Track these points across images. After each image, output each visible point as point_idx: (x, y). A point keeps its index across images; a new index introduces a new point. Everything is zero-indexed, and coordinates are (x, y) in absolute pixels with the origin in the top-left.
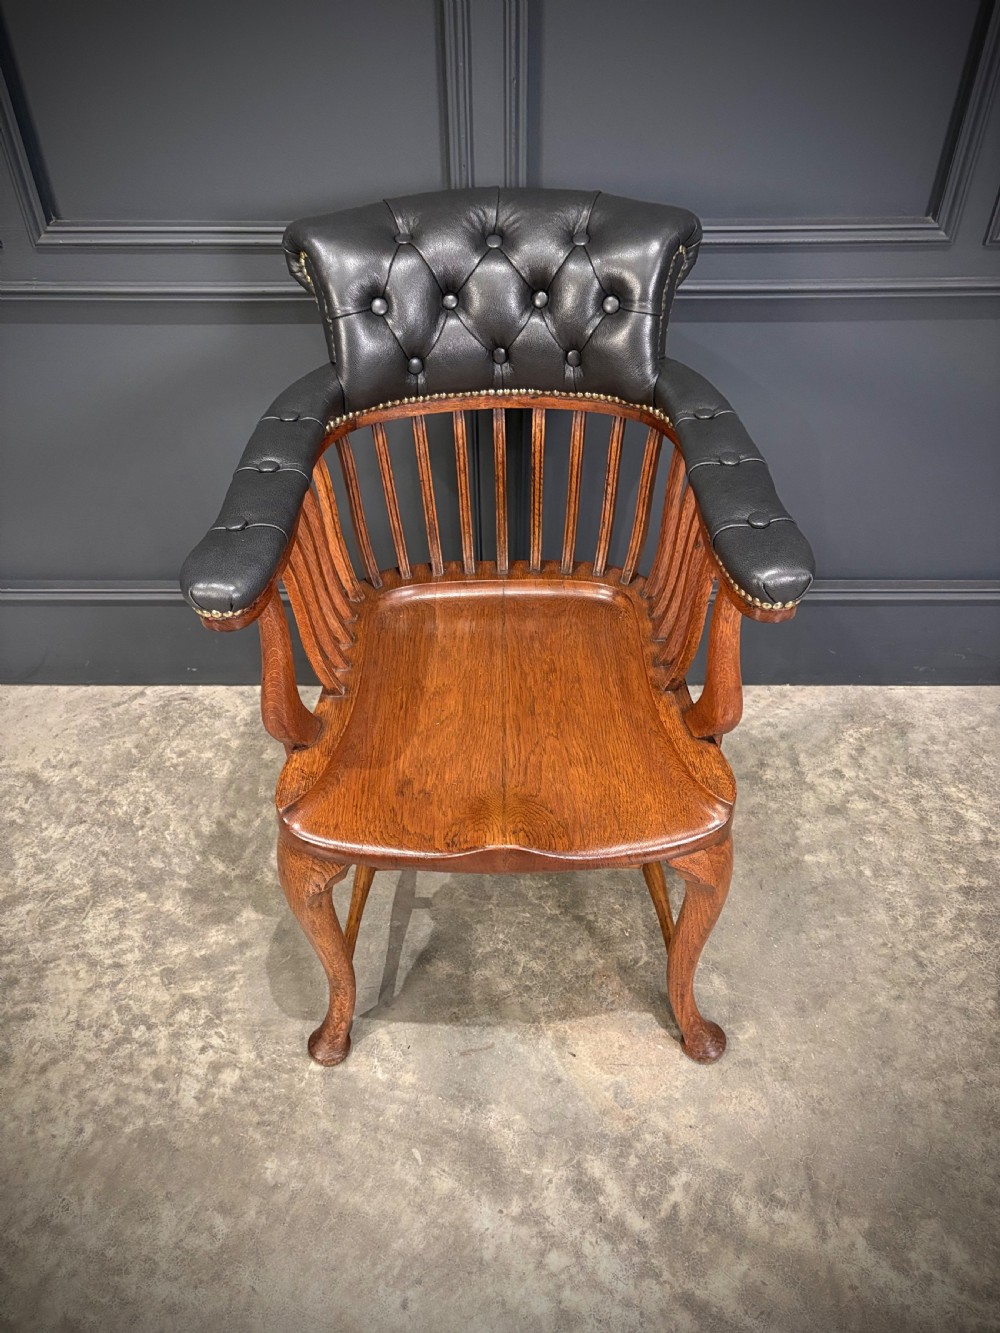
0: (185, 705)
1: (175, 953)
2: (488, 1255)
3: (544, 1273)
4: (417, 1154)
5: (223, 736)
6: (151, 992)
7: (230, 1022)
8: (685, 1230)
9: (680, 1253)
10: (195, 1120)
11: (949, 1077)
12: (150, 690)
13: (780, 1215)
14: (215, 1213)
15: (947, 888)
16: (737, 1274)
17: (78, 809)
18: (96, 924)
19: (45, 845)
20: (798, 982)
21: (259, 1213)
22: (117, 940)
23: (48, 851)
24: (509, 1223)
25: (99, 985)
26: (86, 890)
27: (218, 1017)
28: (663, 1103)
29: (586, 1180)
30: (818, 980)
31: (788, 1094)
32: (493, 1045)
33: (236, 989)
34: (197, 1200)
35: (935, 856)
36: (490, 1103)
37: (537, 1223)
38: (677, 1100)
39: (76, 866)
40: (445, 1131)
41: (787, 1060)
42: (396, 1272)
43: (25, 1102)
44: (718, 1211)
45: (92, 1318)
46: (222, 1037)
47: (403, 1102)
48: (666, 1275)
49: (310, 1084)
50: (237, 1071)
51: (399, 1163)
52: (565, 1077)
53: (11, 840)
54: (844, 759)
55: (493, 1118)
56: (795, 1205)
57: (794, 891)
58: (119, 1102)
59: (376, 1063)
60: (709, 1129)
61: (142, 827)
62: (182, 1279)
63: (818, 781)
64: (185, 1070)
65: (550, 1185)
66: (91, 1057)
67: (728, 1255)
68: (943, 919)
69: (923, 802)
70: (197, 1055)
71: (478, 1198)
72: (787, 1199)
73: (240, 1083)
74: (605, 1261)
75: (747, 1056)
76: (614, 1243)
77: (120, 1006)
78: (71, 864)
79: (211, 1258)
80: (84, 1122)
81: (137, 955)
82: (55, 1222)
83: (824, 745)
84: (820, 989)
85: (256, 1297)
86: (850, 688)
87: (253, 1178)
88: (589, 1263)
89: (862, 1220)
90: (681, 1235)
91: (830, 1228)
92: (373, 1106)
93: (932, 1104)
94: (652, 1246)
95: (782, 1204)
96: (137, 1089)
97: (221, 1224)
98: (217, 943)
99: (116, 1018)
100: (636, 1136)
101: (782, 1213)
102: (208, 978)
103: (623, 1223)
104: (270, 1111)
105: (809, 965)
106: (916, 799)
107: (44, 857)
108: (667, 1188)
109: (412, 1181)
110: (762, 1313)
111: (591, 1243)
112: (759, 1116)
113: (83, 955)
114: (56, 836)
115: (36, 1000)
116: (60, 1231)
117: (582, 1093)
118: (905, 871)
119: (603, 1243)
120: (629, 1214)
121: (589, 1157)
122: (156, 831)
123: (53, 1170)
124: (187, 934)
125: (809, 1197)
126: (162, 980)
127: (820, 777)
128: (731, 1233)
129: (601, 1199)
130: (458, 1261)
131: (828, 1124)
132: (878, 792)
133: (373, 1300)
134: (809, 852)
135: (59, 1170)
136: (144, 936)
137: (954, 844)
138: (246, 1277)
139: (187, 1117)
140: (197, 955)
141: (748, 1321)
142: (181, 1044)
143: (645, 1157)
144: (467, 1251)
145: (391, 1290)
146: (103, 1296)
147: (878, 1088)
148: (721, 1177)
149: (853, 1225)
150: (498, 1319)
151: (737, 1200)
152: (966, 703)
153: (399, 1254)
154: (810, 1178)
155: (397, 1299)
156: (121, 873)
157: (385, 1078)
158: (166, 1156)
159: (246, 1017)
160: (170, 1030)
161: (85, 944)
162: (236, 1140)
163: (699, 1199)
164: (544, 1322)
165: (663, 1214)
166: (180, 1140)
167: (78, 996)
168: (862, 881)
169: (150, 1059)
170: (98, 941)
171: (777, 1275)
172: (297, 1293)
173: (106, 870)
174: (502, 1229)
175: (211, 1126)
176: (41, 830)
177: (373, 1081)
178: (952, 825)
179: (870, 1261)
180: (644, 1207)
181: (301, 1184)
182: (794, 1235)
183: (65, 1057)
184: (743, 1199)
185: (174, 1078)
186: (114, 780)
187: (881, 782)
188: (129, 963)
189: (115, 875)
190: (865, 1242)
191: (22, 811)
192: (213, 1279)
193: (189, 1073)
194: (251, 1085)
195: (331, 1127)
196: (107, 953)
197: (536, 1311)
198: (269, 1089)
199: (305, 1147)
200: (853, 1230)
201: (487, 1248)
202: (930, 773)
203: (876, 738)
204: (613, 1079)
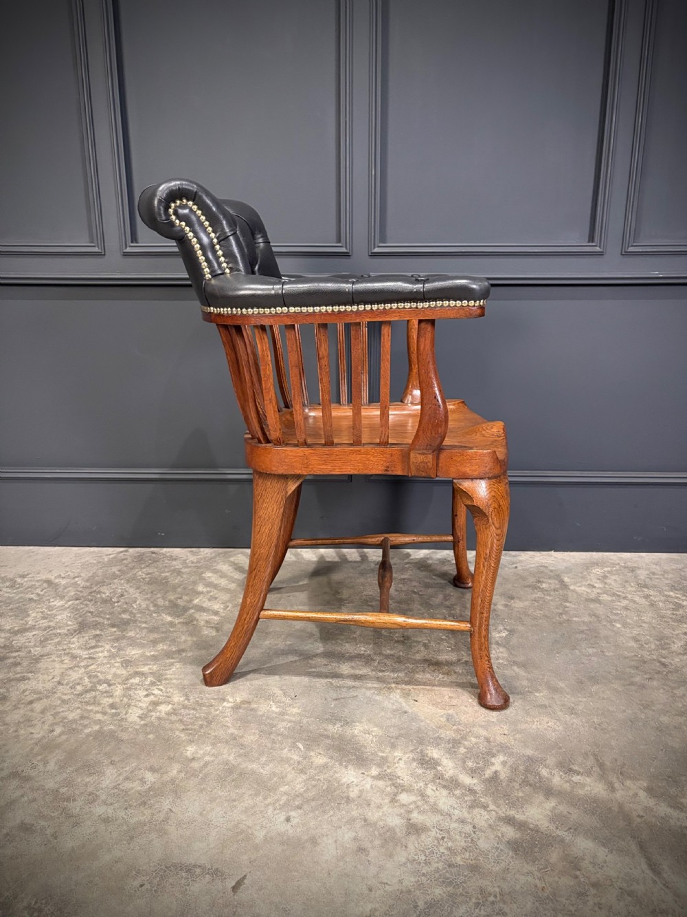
0: (154, 555)
1: (133, 652)
2: (352, 795)
3: (396, 804)
4: (300, 746)
5: (177, 567)
6: (113, 670)
7: (167, 684)
8: (504, 784)
9: (501, 795)
10: (137, 727)
12: (131, 550)
13: (576, 778)
14: (147, 771)
15: (677, 632)
16: (548, 808)
17: (76, 594)
18: (78, 641)
19: (50, 608)
20: (576, 671)
21: (180, 772)
22: (94, 647)
23: (52, 610)
24: (369, 779)
25: (78, 667)
26: (75, 627)
27: (159, 681)
28: (483, 723)
29: (428, 759)
30: (590, 670)
31: (575, 720)
32: (357, 696)
33: (174, 669)
34: (133, 765)
35: (665, 619)
36: (355, 722)
37: (390, 779)
38: (493, 722)
39: (70, 617)
40: (321, 735)
41: (573, 705)
42: (281, 803)
43: (16, 716)
44: (529, 775)
45: (43, 823)
46: (162, 690)
47: (291, 721)
48: (492, 807)
49: (223, 712)
50: (170, 706)
51: (286, 749)
52: (410, 711)
53: (28, 606)
54: (595, 580)
55: (357, 730)
56: (588, 773)
57: (568, 632)
58: (82, 718)
59: (271, 703)
60: (518, 736)
61: (118, 602)
62: (116, 805)
63: (577, 588)
64: (132, 704)
65: (400, 761)
66: (65, 697)
67: (540, 797)
68: (676, 646)
69: (651, 597)
70: (142, 698)
71: (346, 767)
72: (581, 771)
73: (171, 711)
74: (444, 800)
75: (543, 703)
76: (451, 790)
77: (90, 676)
78: (67, 616)
79: (140, 794)
80: (55, 727)
81: (106, 654)
82: (24, 774)
83: (580, 575)
84: (593, 674)
85: (172, 814)
86: (594, 553)
87: (177, 755)
88: (432, 800)
89: (641, 782)
90: (502, 787)
91: (617, 785)
92: (269, 723)
93: (684, 727)
94: (480, 792)
95: (578, 773)
96: (97, 712)
97: (150, 777)
98: (162, 650)
99: (87, 680)
100: (464, 738)
101: (579, 777)
102: (154, 665)
103: (456, 781)
104: (193, 724)
105: (583, 663)
106: (647, 597)
107: (49, 613)
108: (488, 764)
109: (296, 757)
110: (570, 828)
111: (432, 790)
112: (554, 730)
113: (69, 653)
114: (59, 604)
115: (31, 672)
116: (27, 779)
117: (423, 718)
118: (644, 625)
119: (442, 790)
120: (461, 776)
121: (429, 748)
122: (126, 603)
123: (28, 749)
124: (142, 646)
125: (598, 770)
126: (122, 664)
127: (579, 587)
128: (540, 786)
129: (439, 768)
130: (330, 797)
131: (608, 735)
132: (620, 594)
133: (263, 817)
134: (576, 617)
135: (32, 749)
136: (112, 646)
137: (677, 615)
138: (166, 804)
139: (131, 725)
140: (149, 654)
141: (559, 833)
142: (131, 693)
143: (471, 749)
144: (337, 792)
145: (277, 812)
146: (53, 812)
147: (642, 719)
148: (530, 759)
149: (635, 784)
150: (361, 827)
151: (543, 771)
152: (673, 559)
153: (285, 793)
154: (598, 761)
155: (282, 817)
156: (100, 620)
157: (278, 710)
158: (113, 743)
159: (179, 681)
160: (125, 686)
161: (70, 649)
162: (166, 737)
163: (514, 769)
164: (397, 830)
165: (487, 776)
166: (125, 736)
167: (61, 671)
168: (615, 629)
169: (108, 699)
170: (80, 648)
171: (579, 809)
172: (205, 813)
173: (91, 619)
174: (364, 782)
175: (148, 730)
176: (49, 603)
177: (268, 711)
178: (674, 607)
179: (651, 803)
180: (472, 772)
181: (211, 759)
182: (589, 788)
183: (47, 697)
184: (548, 770)
185: (125, 708)
186: (102, 583)
187: (621, 589)
188: (100, 657)
189: (97, 621)
190: (645, 793)
191: (38, 595)
192: (140, 805)
193: (135, 706)
194: (180, 712)
195: (236, 732)
196: (85, 653)
197: (391, 824)
198: (193, 714)
199: (216, 741)
200: (635, 787)
201: (353, 791)
202: (654, 587)
203: (614, 572)
204: (445, 712)
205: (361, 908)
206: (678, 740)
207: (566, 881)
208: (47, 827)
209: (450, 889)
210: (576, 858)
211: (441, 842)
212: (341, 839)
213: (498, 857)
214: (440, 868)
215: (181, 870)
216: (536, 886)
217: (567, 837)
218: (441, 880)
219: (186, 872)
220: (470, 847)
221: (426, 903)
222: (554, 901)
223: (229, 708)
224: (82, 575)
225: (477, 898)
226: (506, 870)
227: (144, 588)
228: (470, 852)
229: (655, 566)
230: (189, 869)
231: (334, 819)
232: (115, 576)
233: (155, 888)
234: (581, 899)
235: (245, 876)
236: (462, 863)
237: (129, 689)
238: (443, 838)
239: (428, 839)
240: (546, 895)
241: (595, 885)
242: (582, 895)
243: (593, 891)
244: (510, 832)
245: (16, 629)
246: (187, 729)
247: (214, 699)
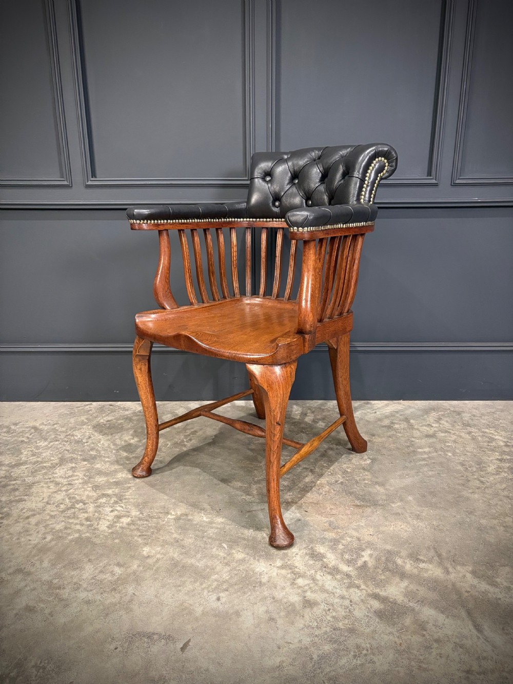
0: (111, 407)
1: (100, 480)
2: (264, 580)
3: (295, 586)
4: (225, 545)
5: (129, 416)
6: (87, 493)
7: (126, 502)
8: (371, 570)
9: (370, 579)
10: (107, 534)
11: (504, 518)
12: (94, 404)
13: (422, 565)
14: (115, 566)
15: (491, 459)
16: (402, 587)
17: (55, 437)
18: (60, 472)
19: (37, 448)
20: (421, 488)
21: (139, 566)
22: (71, 476)
23: (39, 449)
24: (275, 569)
25: (61, 491)
26: (57, 461)
27: (121, 500)
28: (355, 527)
29: (316, 553)
30: (430, 487)
31: (420, 524)
32: (264, 509)
33: (131, 492)
34: (105, 562)
35: (483, 449)
36: (263, 528)
37: (291, 569)
38: (362, 526)
39: (52, 454)
40: (239, 538)
41: (418, 512)
42: (213, 587)
43: (18, 528)
44: (388, 563)
45: (42, 605)
46: (123, 507)
47: (217, 528)
48: (363, 587)
49: (168, 522)
50: (129, 519)
51: (215, 549)
52: (303, 519)
53: (21, 446)
54: (432, 421)
55: (265, 533)
56: (430, 561)
57: (414, 460)
58: (66, 528)
59: (203, 515)
60: (380, 536)
61: (87, 442)
62: (94, 591)
63: (419, 428)
64: (102, 518)
65: (297, 556)
66: (52, 513)
67: (398, 580)
68: (491, 468)
69: (473, 433)
70: (108, 513)
71: (258, 560)
72: (425, 560)
73: (131, 522)
74: (329, 582)
75: (397, 512)
76: (334, 575)
77: (70, 497)
78: (50, 453)
79: (111, 583)
80: (47, 535)
81: (81, 481)
82: (26, 570)
83: (421, 417)
84: (432, 490)
85: (135, 597)
86: (431, 401)
87: (136, 554)
88: (320, 583)
89: (467, 567)
90: (370, 573)
91: (450, 570)
92: (201, 530)
93: (498, 527)
94: (354, 576)
95: (424, 562)
96: (76, 524)
97: (118, 571)
98: (122, 477)
99: (67, 501)
100: (342, 538)
101: (424, 564)
102: (116, 488)
103: (337, 568)
104: (146, 531)
105: (425, 482)
106: (469, 433)
107: (36, 451)
108: (359, 556)
109: (222, 554)
110: (419, 601)
111: (320, 575)
112: (406, 531)
113: (53, 481)
114: (43, 445)
115: (26, 495)
116: (29, 574)
117: (312, 524)
118: (468, 454)
119: (327, 575)
120: (340, 565)
121: (317, 545)
122: (93, 443)
123: (28, 552)
124: (106, 474)
125: (437, 558)
126: (93, 489)
127: (421, 426)
128: (397, 571)
129: (325, 560)
130: (247, 582)
131: (443, 534)
132: (450, 431)
133: (201, 597)
134: (419, 448)
135: (31, 552)
136: (84, 475)
137: (491, 446)
138: (130, 590)
139: (102, 533)
140: (111, 481)
141: (411, 604)
142: (100, 509)
143: (347, 545)
144: (253, 579)
145: (211, 593)
146: (50, 598)
147: (468, 522)
148: (389, 552)
149: (463, 569)
150: (271, 603)
151: (399, 560)
152: (488, 406)
153: (216, 580)
154: (437, 552)
155: (214, 597)
156: (75, 456)
157: (207, 520)
158: (89, 547)
159: (135, 500)
160: (96, 505)
161: (54, 477)
162: (128, 541)
163: (378, 559)
164: (297, 605)
165: (359, 565)
166: (97, 541)
167: (48, 494)
168: (448, 457)
169: (84, 514)
170: (61, 477)
171: (424, 587)
172: (158, 595)
173: (68, 455)
174: (272, 571)
175: (115, 536)
176: (36, 443)
177: (201, 521)
178: (489, 440)
179: (475, 582)
180: (348, 563)
181: (162, 556)
182: (431, 572)
183: (39, 514)
184: (402, 559)
185: (96, 521)
186: (74, 429)
187: (451, 428)
188: (76, 484)
189: (72, 457)
190: (471, 575)
191: (28, 438)
192: (112, 590)
193: (104, 519)
194: (136, 523)
195: (178, 537)
196: (65, 480)
197: (292, 601)
198: (146, 524)
199: (165, 543)
200: (464, 571)
201: (264, 578)
202: (475, 425)
203: (446, 415)
204: (327, 519)
205: (273, 661)
206: (493, 536)
207: (416, 639)
208: (45, 608)
209: (335, 646)
210: (423, 622)
211: (328, 612)
212: (256, 612)
213: (368, 622)
214: (328, 631)
215: (143, 637)
216: (396, 642)
217: (417, 607)
218: (329, 639)
219: (147, 638)
220: (349, 615)
221: (318, 656)
222: (409, 653)
223: (172, 519)
224: (59, 422)
225: (355, 652)
226: (375, 631)
227: (106, 431)
228: (348, 619)
229: (475, 410)
230: (150, 636)
231: (252, 598)
232: (83, 423)
233: (126, 650)
234: (427, 651)
235: (190, 640)
236: (343, 627)
237: (99, 506)
238: (329, 610)
239: (318, 611)
240: (402, 648)
241: (437, 641)
242: (428, 648)
243: (435, 645)
244: (376, 605)
245: (13, 463)
246: (143, 535)
247: (161, 513)
